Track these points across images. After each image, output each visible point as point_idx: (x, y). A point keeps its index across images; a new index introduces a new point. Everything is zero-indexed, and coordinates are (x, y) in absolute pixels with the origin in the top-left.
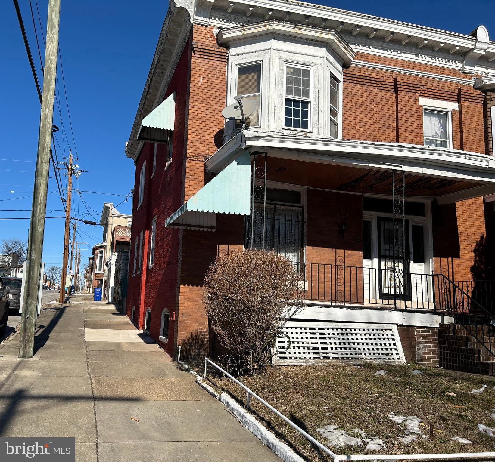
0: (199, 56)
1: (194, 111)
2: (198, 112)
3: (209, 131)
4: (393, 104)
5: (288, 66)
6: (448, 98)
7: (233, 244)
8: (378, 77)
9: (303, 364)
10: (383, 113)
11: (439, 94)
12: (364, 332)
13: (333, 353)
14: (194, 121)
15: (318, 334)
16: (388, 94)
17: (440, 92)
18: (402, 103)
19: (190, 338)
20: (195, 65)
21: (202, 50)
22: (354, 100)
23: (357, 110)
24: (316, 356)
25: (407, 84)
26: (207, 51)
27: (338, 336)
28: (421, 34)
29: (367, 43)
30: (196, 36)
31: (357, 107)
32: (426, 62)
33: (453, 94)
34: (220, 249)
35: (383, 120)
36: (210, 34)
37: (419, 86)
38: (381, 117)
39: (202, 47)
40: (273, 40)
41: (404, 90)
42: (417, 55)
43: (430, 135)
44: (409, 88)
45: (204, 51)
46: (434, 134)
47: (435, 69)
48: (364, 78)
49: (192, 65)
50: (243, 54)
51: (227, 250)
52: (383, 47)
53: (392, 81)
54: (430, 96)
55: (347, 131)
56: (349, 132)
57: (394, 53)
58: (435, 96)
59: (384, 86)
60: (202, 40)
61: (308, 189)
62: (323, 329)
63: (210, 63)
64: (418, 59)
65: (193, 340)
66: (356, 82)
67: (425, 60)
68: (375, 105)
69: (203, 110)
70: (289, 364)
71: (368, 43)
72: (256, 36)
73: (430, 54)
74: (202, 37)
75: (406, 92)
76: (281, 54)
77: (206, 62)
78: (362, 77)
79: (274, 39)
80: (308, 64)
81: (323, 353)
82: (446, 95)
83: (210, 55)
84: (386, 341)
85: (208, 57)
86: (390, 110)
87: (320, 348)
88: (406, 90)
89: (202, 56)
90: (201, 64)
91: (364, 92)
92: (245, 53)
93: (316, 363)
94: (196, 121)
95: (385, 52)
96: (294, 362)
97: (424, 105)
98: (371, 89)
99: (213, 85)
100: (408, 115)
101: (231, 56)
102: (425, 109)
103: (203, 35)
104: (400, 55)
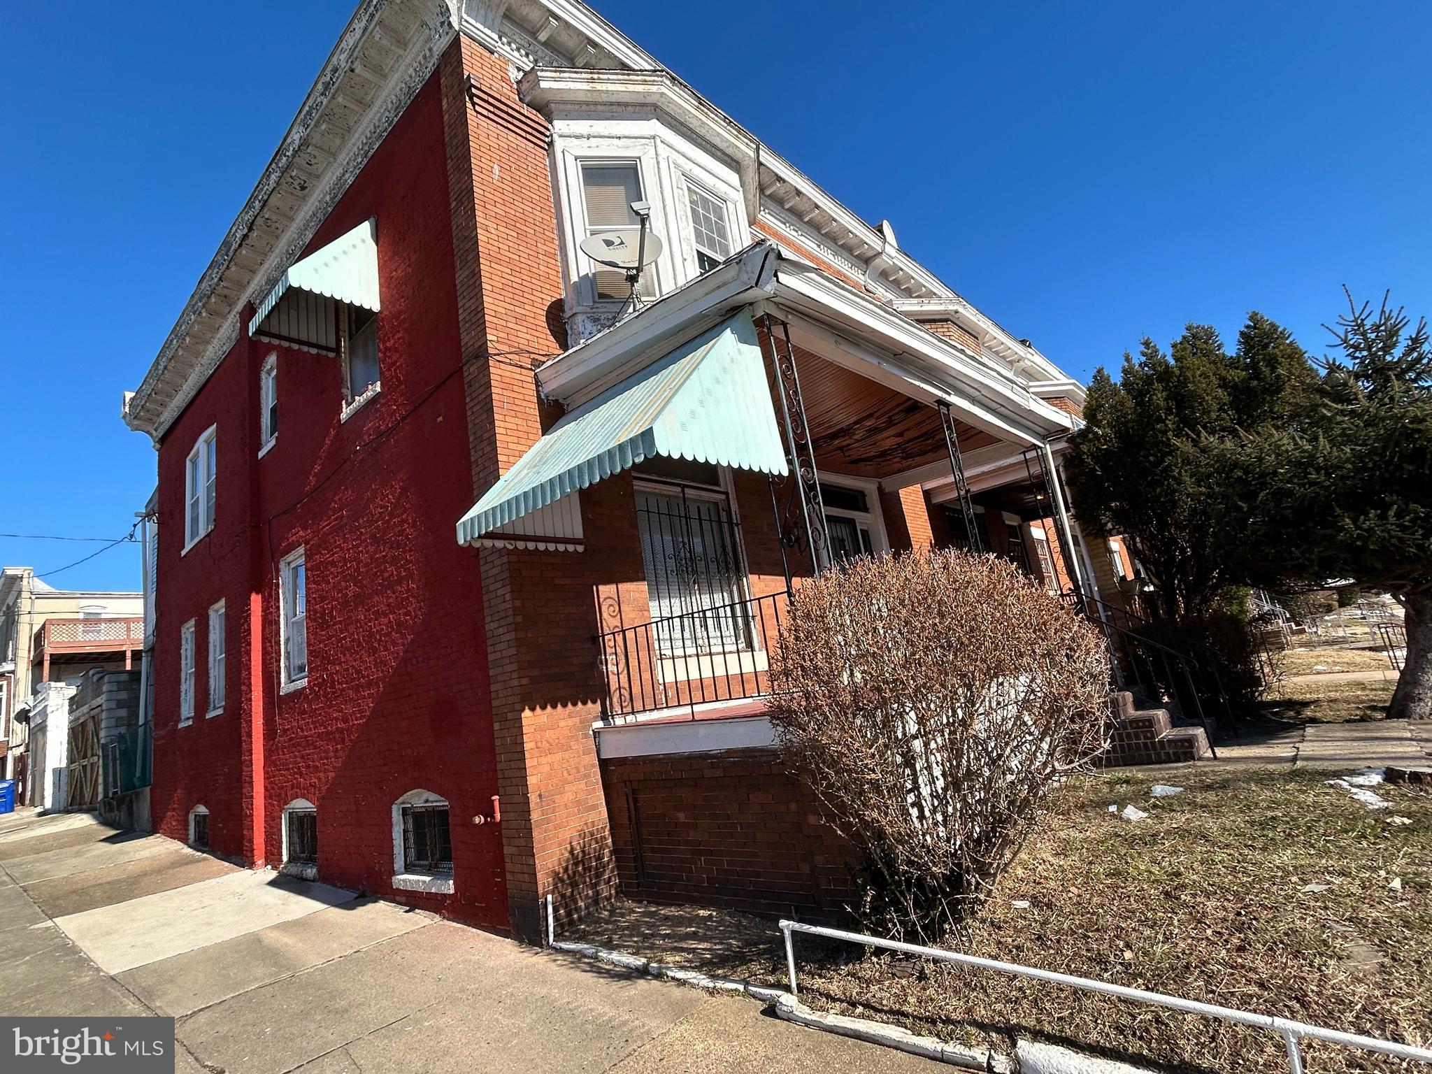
0: (485, 112)
1: (491, 241)
2: (501, 246)
3: (532, 298)
5: (689, 185)
7: (627, 582)
14: (494, 265)
19: (568, 861)
20: (477, 130)
21: (491, 100)
26: (504, 107)
30: (470, 64)
34: (602, 597)
36: (502, 74)
39: (492, 93)
40: (655, 121)
45: (497, 103)
50: (589, 137)
51: (616, 597)
60: (485, 78)
63: (510, 138)
65: (576, 864)
67: (828, 257)
69: (510, 243)
73: (832, 249)
74: (484, 72)
80: (719, 195)
83: (510, 119)
85: (504, 123)
89: (492, 116)
90: (492, 133)
92: (594, 137)
94: (498, 267)
99: (524, 191)
101: (559, 136)
103: (485, 69)
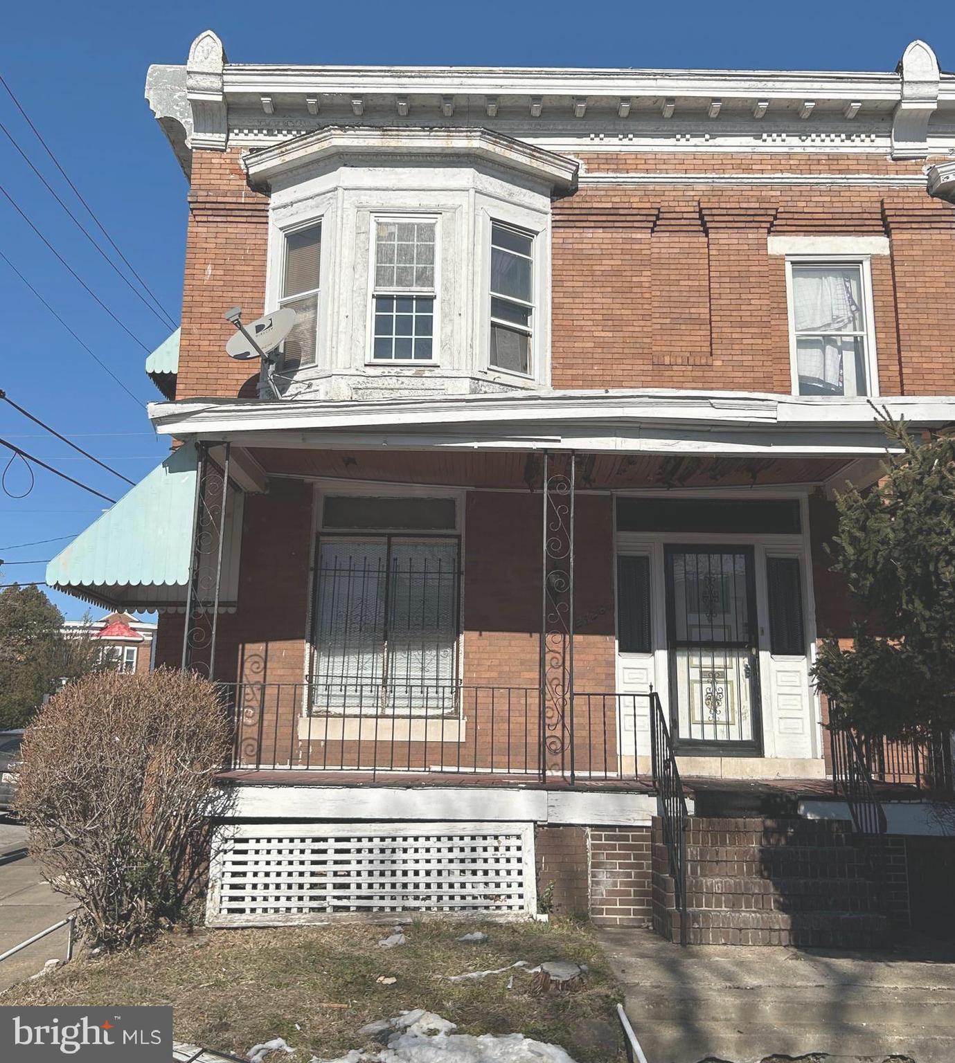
0: (204, 219)
1: (192, 342)
2: (201, 343)
3: (227, 382)
4: (701, 261)
5: (381, 220)
6: (858, 229)
7: (280, 640)
8: (648, 205)
9: (276, 924)
10: (672, 288)
11: (828, 222)
12: (449, 844)
13: (359, 897)
14: (191, 364)
15: (331, 852)
16: (688, 240)
17: (830, 216)
18: (720, 258)
20: (196, 240)
21: (208, 206)
22: (589, 268)
23: (598, 290)
24: (315, 904)
25: (730, 212)
26: (222, 206)
27: (381, 857)
28: (747, 89)
29: (617, 127)
30: (198, 176)
31: (597, 284)
32: (786, 150)
33: (865, 216)
34: (247, 653)
35: (672, 304)
36: (231, 167)
37: (762, 212)
38: (667, 299)
39: (209, 199)
40: (342, 169)
41: (723, 225)
42: (758, 137)
43: (819, 324)
44: (737, 219)
45: (214, 206)
46: (828, 320)
47: (811, 162)
48: (613, 212)
49: (189, 240)
50: (292, 204)
51: (263, 655)
52: (663, 131)
53: (691, 209)
54: (805, 229)
55: (571, 345)
56: (576, 345)
57: (694, 141)
58: (817, 229)
59: (673, 222)
60: (212, 182)
61: (468, 493)
62: (347, 839)
63: (229, 230)
64: (764, 144)
66: (592, 224)
67: (784, 144)
68: (645, 273)
69: (211, 337)
70: (244, 924)
71: (622, 128)
72: (312, 162)
73: (791, 129)
74: (212, 176)
75: (731, 231)
76: (362, 197)
77: (219, 230)
78: (607, 212)
79: (345, 165)
80: (428, 211)
81: (334, 897)
82: (848, 223)
83: (229, 213)
84: (502, 865)
85: (224, 219)
86: (692, 277)
87: (330, 887)
88: (729, 225)
89: (210, 219)
90: (210, 235)
91: (615, 246)
92: (296, 202)
93: (309, 922)
94: (195, 364)
95: (672, 141)
96: (258, 919)
97: (787, 255)
98: (634, 236)
99: (235, 278)
100: (738, 285)
101: (274, 209)
102: (793, 263)
103: (213, 171)
104: (711, 142)
